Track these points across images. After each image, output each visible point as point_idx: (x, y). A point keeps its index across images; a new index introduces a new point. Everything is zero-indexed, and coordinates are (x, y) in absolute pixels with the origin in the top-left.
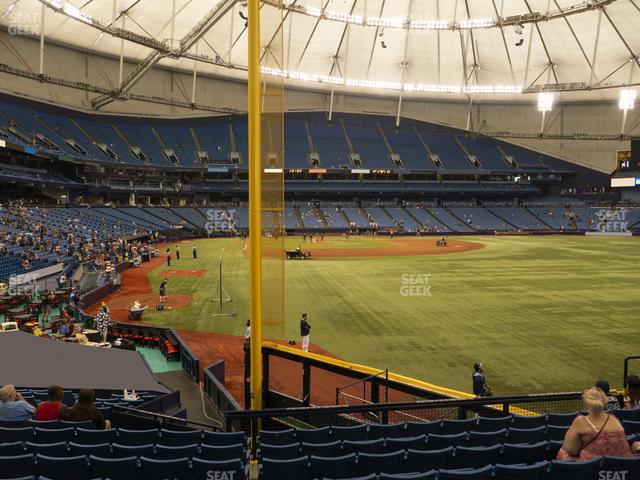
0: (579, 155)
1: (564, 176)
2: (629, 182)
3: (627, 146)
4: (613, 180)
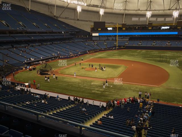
0: (80, 26)
1: (77, 32)
2: (97, 34)
3: (93, 24)
4: (93, 34)
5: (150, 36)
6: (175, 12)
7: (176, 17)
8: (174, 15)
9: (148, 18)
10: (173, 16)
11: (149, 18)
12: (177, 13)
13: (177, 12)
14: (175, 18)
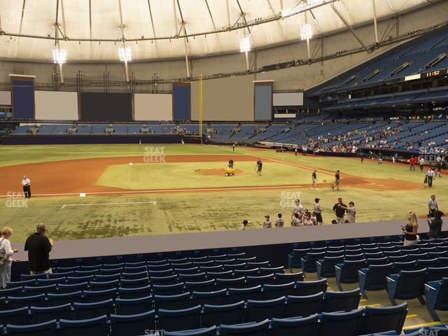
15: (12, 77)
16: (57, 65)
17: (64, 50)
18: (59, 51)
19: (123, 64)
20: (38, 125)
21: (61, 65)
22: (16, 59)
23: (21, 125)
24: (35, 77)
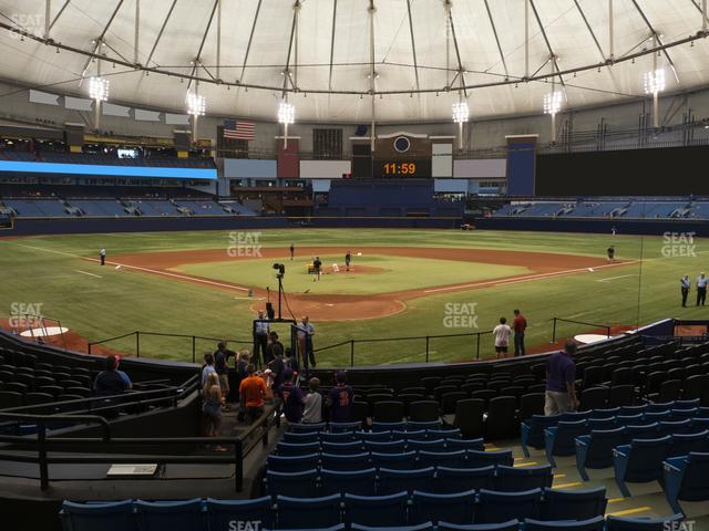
5: (82, 183)
6: (194, 96)
7: (200, 117)
8: (191, 106)
9: (98, 102)
10: (189, 109)
11: (101, 102)
12: (200, 101)
13: (200, 97)
14: (196, 117)
15: (509, 139)
16: (549, 116)
17: (560, 93)
18: (552, 95)
19: (649, 98)
20: (533, 203)
21: (553, 115)
22: (516, 114)
23: (513, 203)
24: (537, 135)
